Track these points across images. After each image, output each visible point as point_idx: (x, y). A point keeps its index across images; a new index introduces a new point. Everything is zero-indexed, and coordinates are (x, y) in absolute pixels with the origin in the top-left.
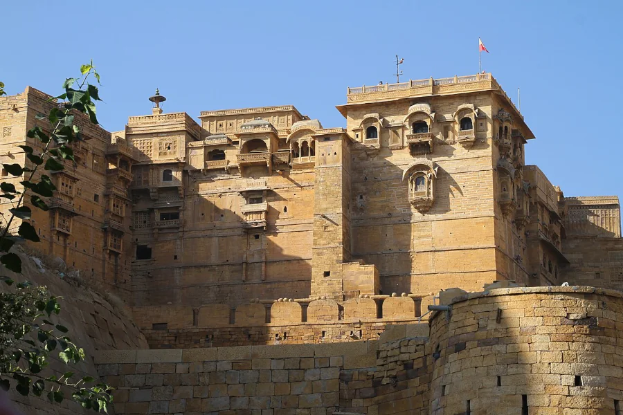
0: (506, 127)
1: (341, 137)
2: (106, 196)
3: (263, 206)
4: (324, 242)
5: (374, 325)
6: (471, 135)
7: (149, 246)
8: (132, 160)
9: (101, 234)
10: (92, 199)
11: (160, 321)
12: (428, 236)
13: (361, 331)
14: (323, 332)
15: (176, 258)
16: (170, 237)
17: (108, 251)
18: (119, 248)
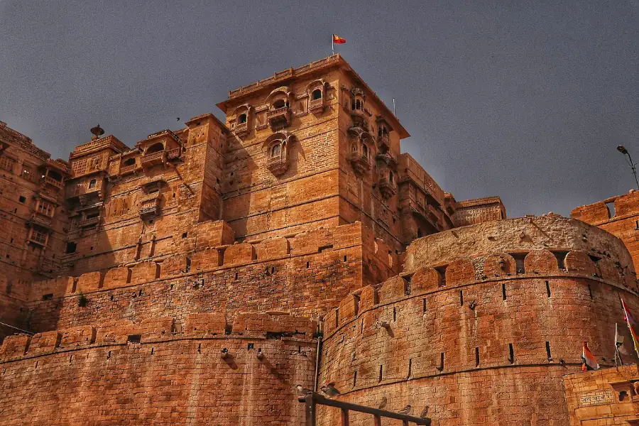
0: (357, 100)
1: (209, 120)
2: (34, 199)
3: (156, 195)
4: (187, 208)
5: (215, 273)
6: (320, 102)
7: (75, 243)
8: (64, 172)
9: (23, 229)
10: (17, 199)
11: (49, 293)
12: (282, 196)
13: (203, 280)
14: (172, 285)
15: (92, 248)
16: (91, 232)
17: (28, 242)
18: (44, 241)
